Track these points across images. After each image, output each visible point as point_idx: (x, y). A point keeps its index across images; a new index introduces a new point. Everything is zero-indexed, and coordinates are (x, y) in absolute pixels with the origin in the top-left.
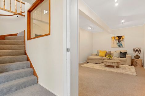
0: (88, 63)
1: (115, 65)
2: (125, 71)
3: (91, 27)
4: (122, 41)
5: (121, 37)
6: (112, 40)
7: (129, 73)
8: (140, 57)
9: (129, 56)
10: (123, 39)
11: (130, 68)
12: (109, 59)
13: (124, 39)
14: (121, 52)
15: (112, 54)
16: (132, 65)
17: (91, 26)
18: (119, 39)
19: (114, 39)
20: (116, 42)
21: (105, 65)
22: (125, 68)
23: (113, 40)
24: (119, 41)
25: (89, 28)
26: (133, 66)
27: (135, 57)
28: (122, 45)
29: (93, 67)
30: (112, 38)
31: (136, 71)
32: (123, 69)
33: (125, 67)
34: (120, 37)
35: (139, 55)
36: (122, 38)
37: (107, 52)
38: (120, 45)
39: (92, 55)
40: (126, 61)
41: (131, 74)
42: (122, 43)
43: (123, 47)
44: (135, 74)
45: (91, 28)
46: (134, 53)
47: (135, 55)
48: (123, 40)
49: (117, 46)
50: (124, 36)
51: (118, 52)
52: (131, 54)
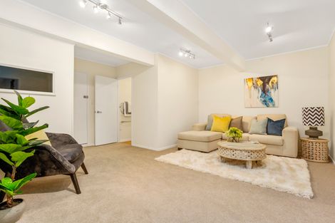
0: (179, 149)
1: (248, 159)
2: (276, 179)
3: (189, 52)
4: (272, 91)
5: (270, 78)
6: (247, 87)
7: (288, 186)
8: (321, 133)
9: (291, 132)
10: (275, 85)
11: (294, 166)
12: (234, 140)
13: (277, 83)
14: (269, 120)
15: (247, 124)
16: (300, 156)
17: (188, 49)
18: (264, 85)
19: (250, 84)
20: (257, 94)
21: (222, 157)
22: (279, 168)
23: (249, 88)
24: (265, 91)
25: (181, 54)
26: (302, 162)
27: (307, 133)
28: (271, 100)
29: (185, 165)
30: (246, 80)
31: (311, 180)
32: (273, 171)
33: (278, 164)
34: (266, 80)
35: (320, 128)
36: (273, 83)
37: (232, 120)
38: (267, 101)
39: (192, 128)
40: (282, 145)
41: (294, 190)
42: (273, 94)
43: (276, 105)
44: (308, 192)
45: (186, 55)
46: (305, 123)
47: (307, 128)
48: (276, 87)
49: (260, 104)
50: (276, 76)
51: (263, 119)
52: (296, 123)
